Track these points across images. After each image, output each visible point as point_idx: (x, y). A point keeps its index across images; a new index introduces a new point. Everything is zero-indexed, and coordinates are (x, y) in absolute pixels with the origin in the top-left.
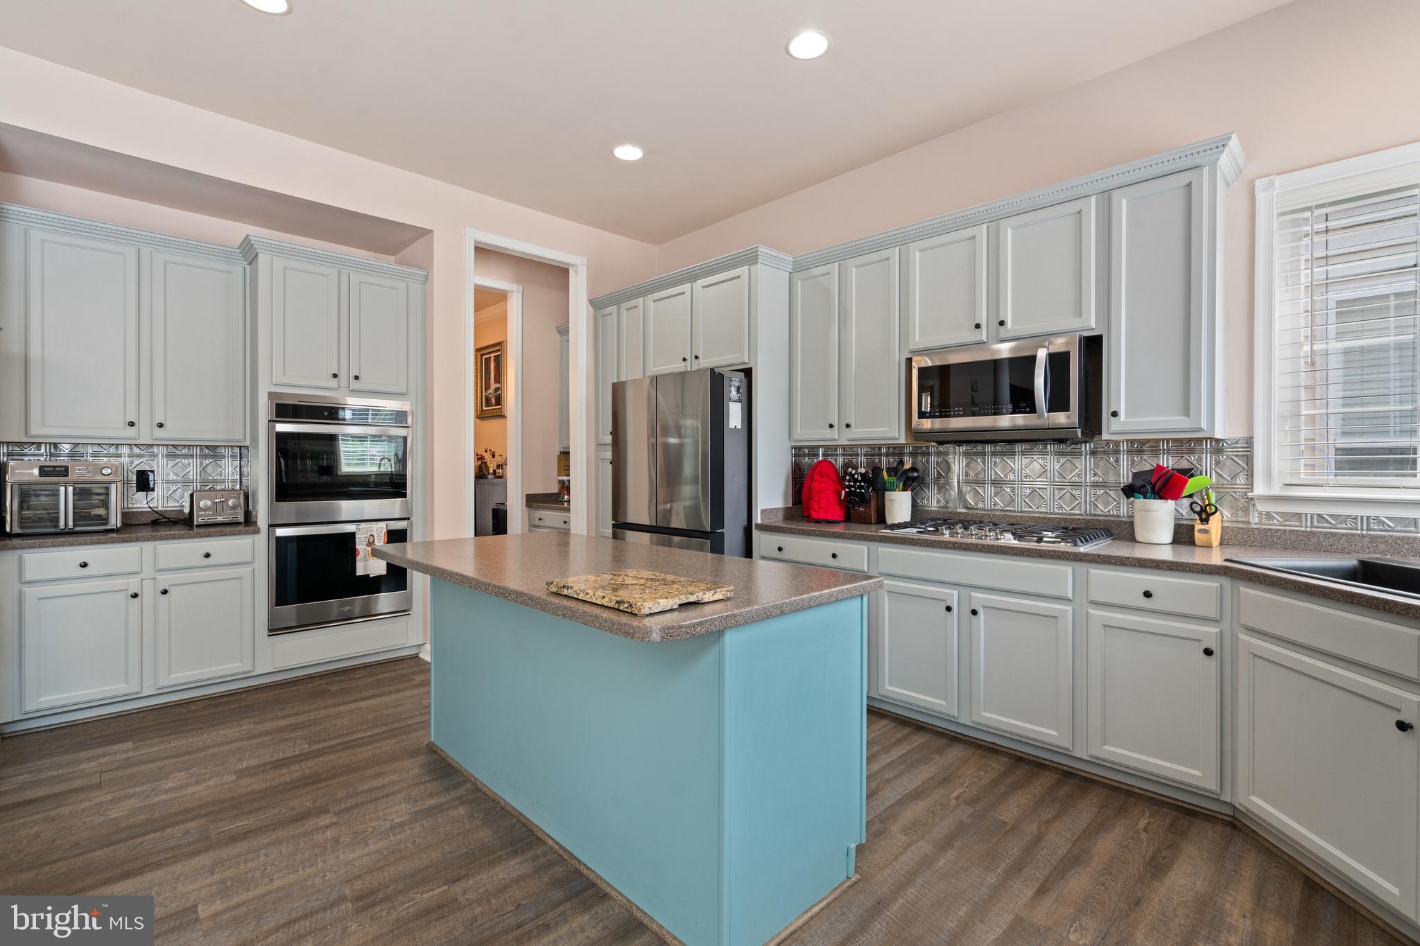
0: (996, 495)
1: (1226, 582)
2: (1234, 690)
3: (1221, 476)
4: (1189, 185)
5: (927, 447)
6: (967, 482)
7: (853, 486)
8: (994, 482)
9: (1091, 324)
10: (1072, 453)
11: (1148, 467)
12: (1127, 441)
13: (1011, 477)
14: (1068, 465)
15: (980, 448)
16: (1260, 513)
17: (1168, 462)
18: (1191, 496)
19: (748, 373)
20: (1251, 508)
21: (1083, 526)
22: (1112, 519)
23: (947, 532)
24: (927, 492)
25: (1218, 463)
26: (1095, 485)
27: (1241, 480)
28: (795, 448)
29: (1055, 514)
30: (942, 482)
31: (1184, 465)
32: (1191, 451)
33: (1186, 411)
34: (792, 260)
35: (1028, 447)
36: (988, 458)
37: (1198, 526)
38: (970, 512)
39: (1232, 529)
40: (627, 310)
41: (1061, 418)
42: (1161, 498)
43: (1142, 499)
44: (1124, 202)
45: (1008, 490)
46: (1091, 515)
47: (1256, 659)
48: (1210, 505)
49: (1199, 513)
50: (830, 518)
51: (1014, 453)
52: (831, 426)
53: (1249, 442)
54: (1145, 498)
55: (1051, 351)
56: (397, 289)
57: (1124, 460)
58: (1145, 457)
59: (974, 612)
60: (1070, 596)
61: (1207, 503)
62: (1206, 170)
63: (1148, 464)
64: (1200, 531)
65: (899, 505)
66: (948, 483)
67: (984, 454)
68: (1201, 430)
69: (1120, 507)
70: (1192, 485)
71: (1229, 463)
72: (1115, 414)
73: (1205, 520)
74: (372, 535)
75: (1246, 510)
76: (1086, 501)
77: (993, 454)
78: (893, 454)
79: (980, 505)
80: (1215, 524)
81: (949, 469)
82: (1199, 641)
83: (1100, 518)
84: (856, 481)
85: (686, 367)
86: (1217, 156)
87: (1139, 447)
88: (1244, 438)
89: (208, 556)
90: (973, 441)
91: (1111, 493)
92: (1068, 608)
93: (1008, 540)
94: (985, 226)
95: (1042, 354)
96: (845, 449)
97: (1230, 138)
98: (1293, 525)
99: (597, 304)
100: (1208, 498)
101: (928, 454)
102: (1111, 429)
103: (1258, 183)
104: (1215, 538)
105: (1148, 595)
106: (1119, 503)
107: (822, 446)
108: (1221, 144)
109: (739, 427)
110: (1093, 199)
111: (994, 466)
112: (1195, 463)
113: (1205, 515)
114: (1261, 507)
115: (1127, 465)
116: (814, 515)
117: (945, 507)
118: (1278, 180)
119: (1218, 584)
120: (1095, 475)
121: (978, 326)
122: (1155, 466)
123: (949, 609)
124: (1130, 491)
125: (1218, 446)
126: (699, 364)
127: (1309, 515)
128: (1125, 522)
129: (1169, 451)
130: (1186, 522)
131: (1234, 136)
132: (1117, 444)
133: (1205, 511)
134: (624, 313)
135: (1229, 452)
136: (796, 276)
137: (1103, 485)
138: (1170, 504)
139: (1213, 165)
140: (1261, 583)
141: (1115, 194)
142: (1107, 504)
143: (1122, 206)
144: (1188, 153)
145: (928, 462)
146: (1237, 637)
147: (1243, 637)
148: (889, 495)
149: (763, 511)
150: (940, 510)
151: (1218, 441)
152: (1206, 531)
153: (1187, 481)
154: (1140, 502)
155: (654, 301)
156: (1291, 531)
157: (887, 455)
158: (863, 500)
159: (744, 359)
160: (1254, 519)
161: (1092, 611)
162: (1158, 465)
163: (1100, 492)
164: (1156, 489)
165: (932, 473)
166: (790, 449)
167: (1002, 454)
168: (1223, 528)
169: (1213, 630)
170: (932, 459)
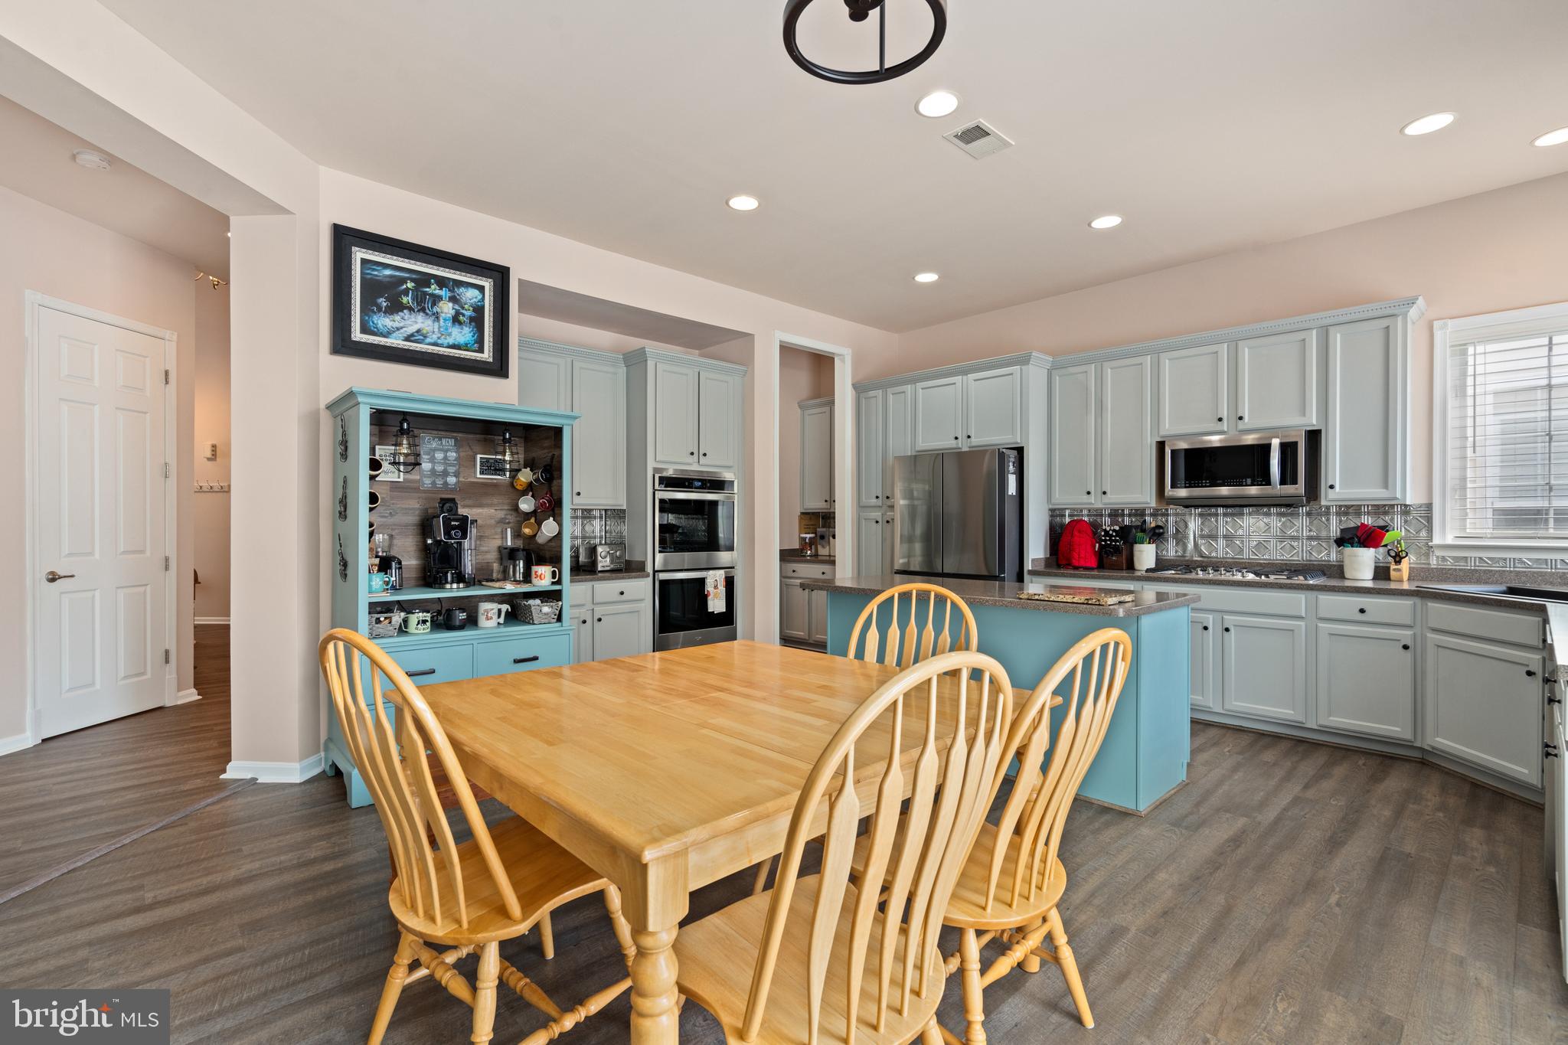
0: (1227, 546)
1: (1418, 601)
2: (1424, 673)
3: (1409, 531)
4: (1388, 327)
5: (1167, 510)
6: (1202, 537)
7: (1109, 540)
8: (1225, 537)
9: (1313, 421)
10: (1291, 514)
11: (1352, 525)
12: (1336, 506)
13: (1240, 532)
14: (1288, 524)
15: (1213, 510)
16: (1438, 557)
17: (1368, 520)
18: (1386, 546)
19: (1020, 451)
20: (1431, 554)
21: (1301, 569)
22: (1323, 563)
23: (1200, 573)
24: (1166, 544)
25: (1406, 522)
26: (1310, 538)
27: (1423, 534)
28: (1052, 510)
29: (1277, 560)
30: (1180, 537)
31: (1381, 523)
32: (1386, 513)
33: (1386, 486)
34: (1052, 359)
35: (1255, 509)
36: (1220, 519)
37: (1393, 567)
38: (1206, 560)
39: (1417, 569)
40: (893, 394)
41: (1289, 489)
42: (1365, 547)
43: (1351, 548)
44: (1339, 336)
45: (1238, 542)
46: (1307, 560)
47: (1439, 649)
48: (1402, 551)
49: (1394, 557)
50: (1088, 565)
51: (1243, 514)
52: (1089, 493)
53: (1429, 507)
54: (1352, 547)
55: (1283, 441)
56: (727, 382)
57: (1334, 520)
58: (1350, 517)
59: (1227, 630)
60: (1303, 615)
61: (1400, 549)
62: (1400, 319)
63: (1352, 522)
64: (1394, 570)
65: (1146, 555)
66: (1186, 537)
67: (1217, 515)
68: (1396, 499)
69: (1333, 555)
70: (1388, 538)
71: (1414, 521)
72: (1332, 487)
73: (1398, 562)
74: (716, 580)
75: (1427, 555)
76: (1303, 550)
77: (1225, 515)
78: (1135, 515)
79: (1214, 554)
80: (1405, 565)
81: (1186, 526)
82: (1399, 640)
83: (1315, 563)
84: (1112, 536)
85: (958, 444)
86: (1408, 309)
87: (1345, 510)
88: (1425, 504)
89: (622, 593)
90: (1208, 505)
91: (1323, 544)
92: (1302, 623)
93: (1251, 577)
94: (1226, 345)
95: (1275, 443)
96: (1089, 511)
97: (1418, 299)
98: (1461, 565)
99: (860, 388)
100: (1401, 546)
101: (1167, 515)
102: (1327, 498)
103: (1436, 324)
104: (1405, 575)
105: (1362, 611)
106: (1329, 552)
107: (1068, 509)
108: (1412, 302)
109: (1014, 494)
110: (1314, 332)
111: (1223, 523)
112: (1389, 522)
113: (1398, 558)
114: (1439, 553)
115: (1336, 523)
116: (1075, 563)
117: (1183, 556)
118: (1450, 322)
119: (1412, 602)
120: (1310, 531)
121: (1220, 420)
122: (1359, 524)
123: (1206, 628)
124: (1340, 542)
125: (1406, 510)
126: (971, 442)
127: (1473, 559)
128: (1335, 566)
129: (1368, 513)
130: (1381, 565)
131: (1420, 298)
132: (1328, 508)
133: (1399, 556)
134: (891, 397)
135: (1414, 514)
136: (1053, 372)
137: (1317, 538)
138: (1372, 550)
139: (1405, 316)
140: (1442, 599)
141: (1332, 330)
142: (1320, 552)
143: (1337, 339)
144: (1387, 306)
145: (1167, 521)
146: (1426, 636)
147: (1430, 635)
148: (1137, 547)
149: (1033, 560)
150: (1178, 558)
151: (1406, 506)
152: (1399, 570)
153: (1385, 534)
154: (1348, 550)
155: (922, 389)
156: (1460, 570)
157: (1130, 515)
158: (1117, 550)
159: (1017, 440)
160: (1434, 562)
161: (1320, 625)
162: (1362, 524)
163: (1314, 543)
164: (1362, 541)
165: (1171, 530)
166: (1047, 511)
167: (1232, 515)
168: (1410, 568)
169: (1409, 633)
170: (1171, 519)
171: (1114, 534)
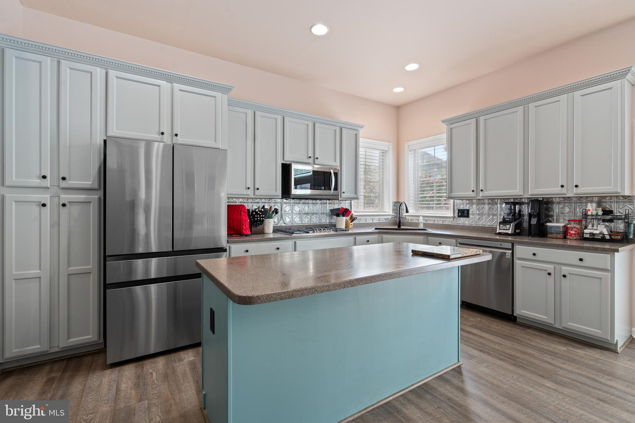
4: (356, 134)
9: (338, 165)
33: (356, 193)
38: (287, 225)
44: (345, 132)
52: (249, 188)
55: (334, 171)
65: (270, 225)
72: (344, 193)
73: (352, 222)
85: (163, 139)
86: (360, 129)
110: (338, 128)
121: (310, 157)
133: (352, 219)
141: (343, 129)
148: (266, 221)
159: (219, 146)
171: (261, 213)
